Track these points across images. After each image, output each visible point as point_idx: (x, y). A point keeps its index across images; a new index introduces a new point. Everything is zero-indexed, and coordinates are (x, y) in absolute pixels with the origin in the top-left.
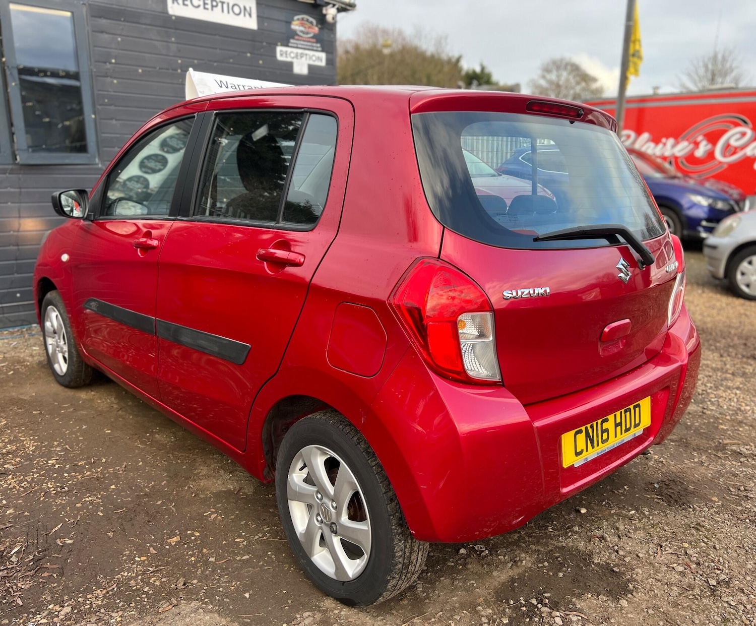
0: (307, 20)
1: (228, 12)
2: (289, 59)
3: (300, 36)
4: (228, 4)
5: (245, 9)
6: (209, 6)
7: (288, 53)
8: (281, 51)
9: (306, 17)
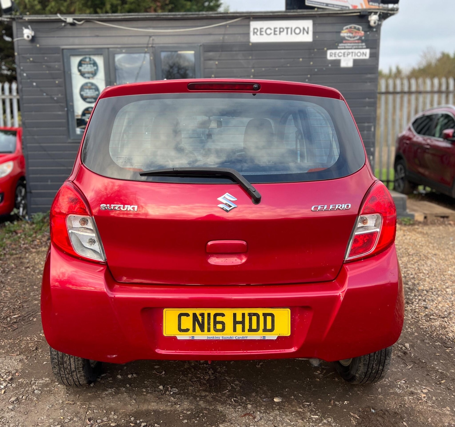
0: (355, 28)
1: (291, 33)
2: (337, 58)
3: (348, 40)
4: (292, 29)
5: (304, 29)
6: (278, 33)
7: (337, 54)
8: (331, 53)
9: (353, 26)
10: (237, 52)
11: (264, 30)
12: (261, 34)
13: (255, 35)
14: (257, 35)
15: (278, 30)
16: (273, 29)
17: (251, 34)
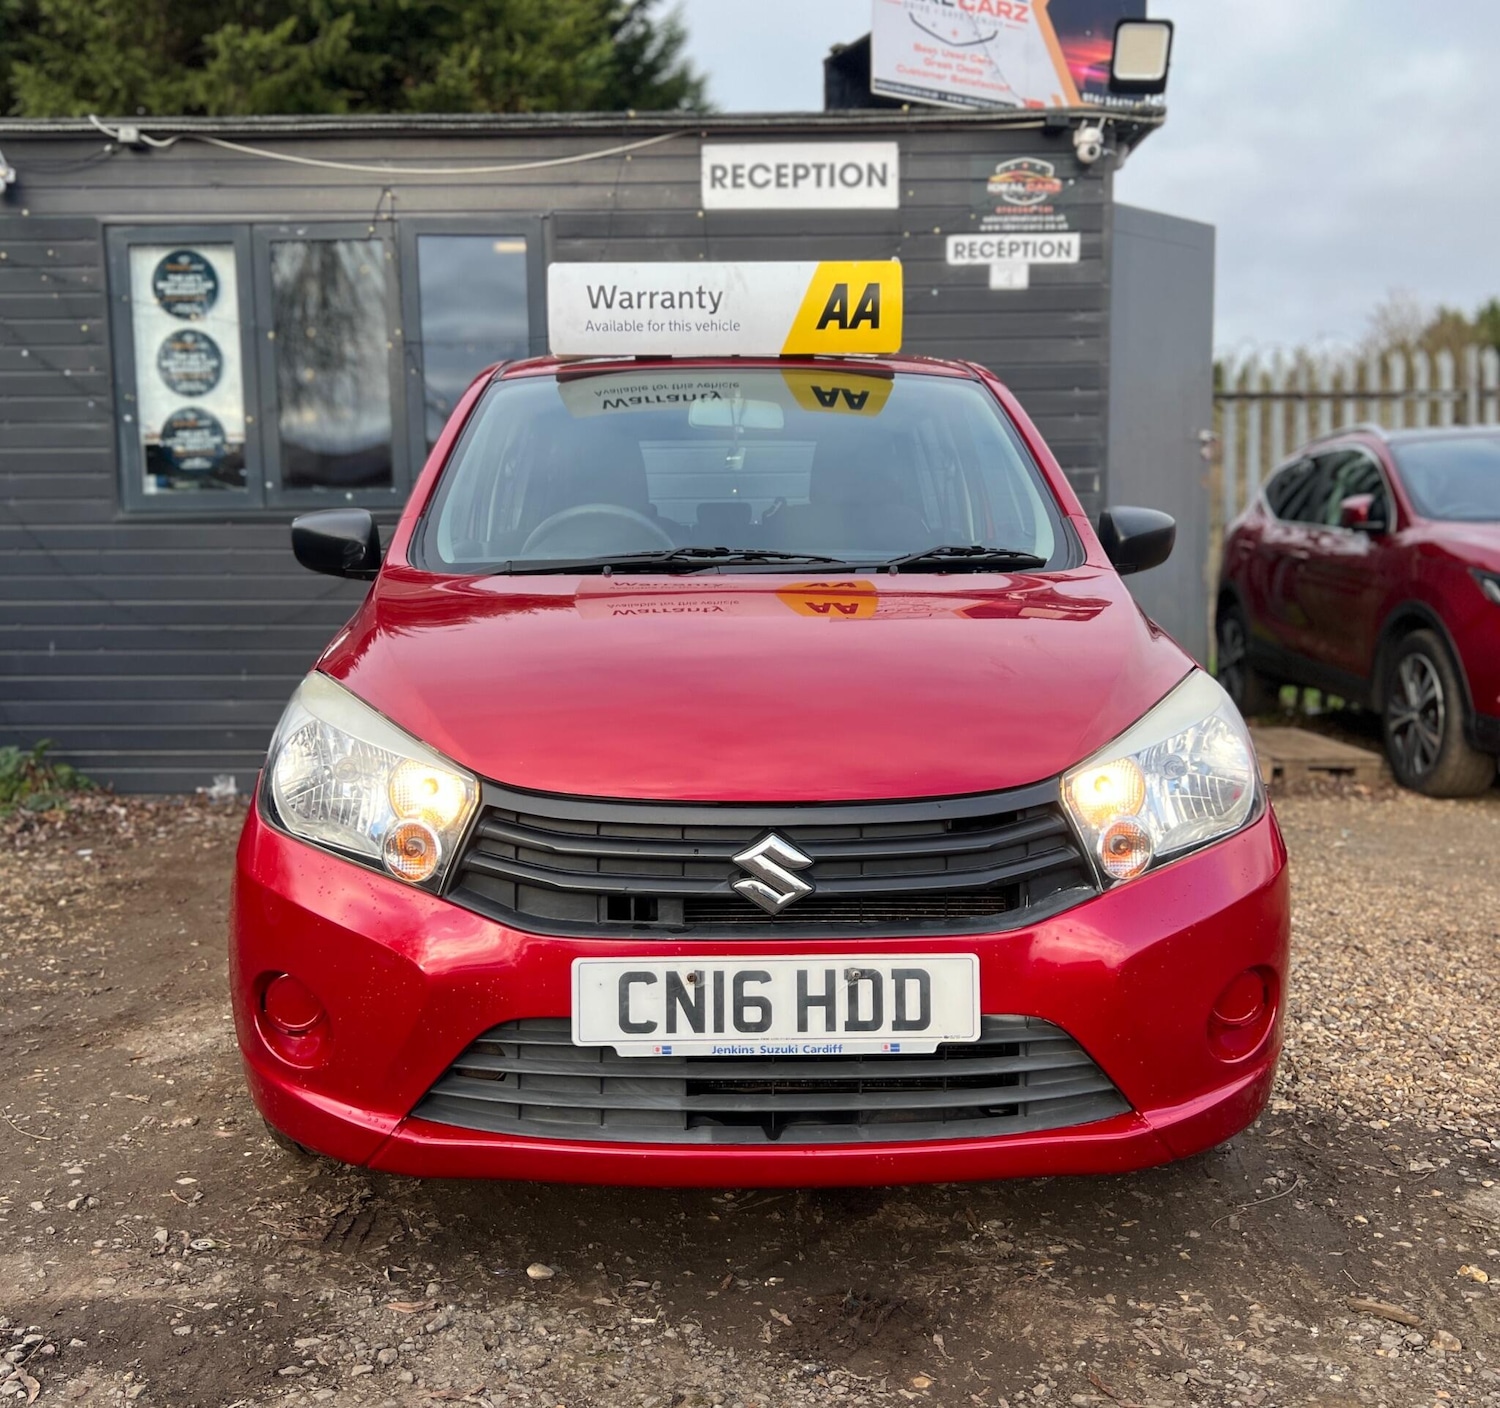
0: (1032, 167)
1: (832, 183)
2: (980, 260)
3: (1013, 205)
4: (832, 168)
5: (871, 169)
6: (789, 180)
7: (977, 247)
8: (957, 245)
9: (1026, 160)
10: (662, 240)
11: (745, 172)
12: (735, 185)
13: (718, 185)
14: (723, 186)
15: (789, 171)
16: (773, 168)
17: (706, 181)
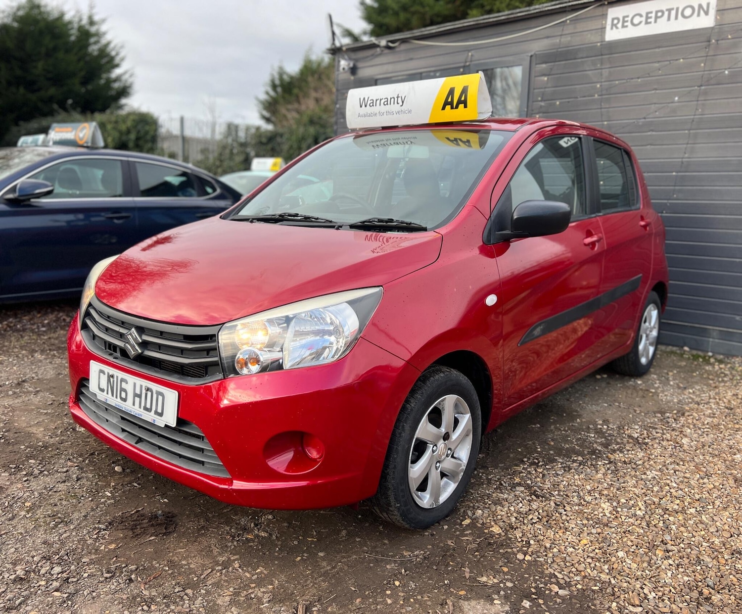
1: (676, 18)
4: (677, 9)
5: (700, 6)
6: (652, 20)
10: (584, 60)
11: (629, 19)
12: (623, 26)
13: (614, 28)
14: (617, 28)
15: (653, 15)
16: (644, 15)
17: (608, 27)
